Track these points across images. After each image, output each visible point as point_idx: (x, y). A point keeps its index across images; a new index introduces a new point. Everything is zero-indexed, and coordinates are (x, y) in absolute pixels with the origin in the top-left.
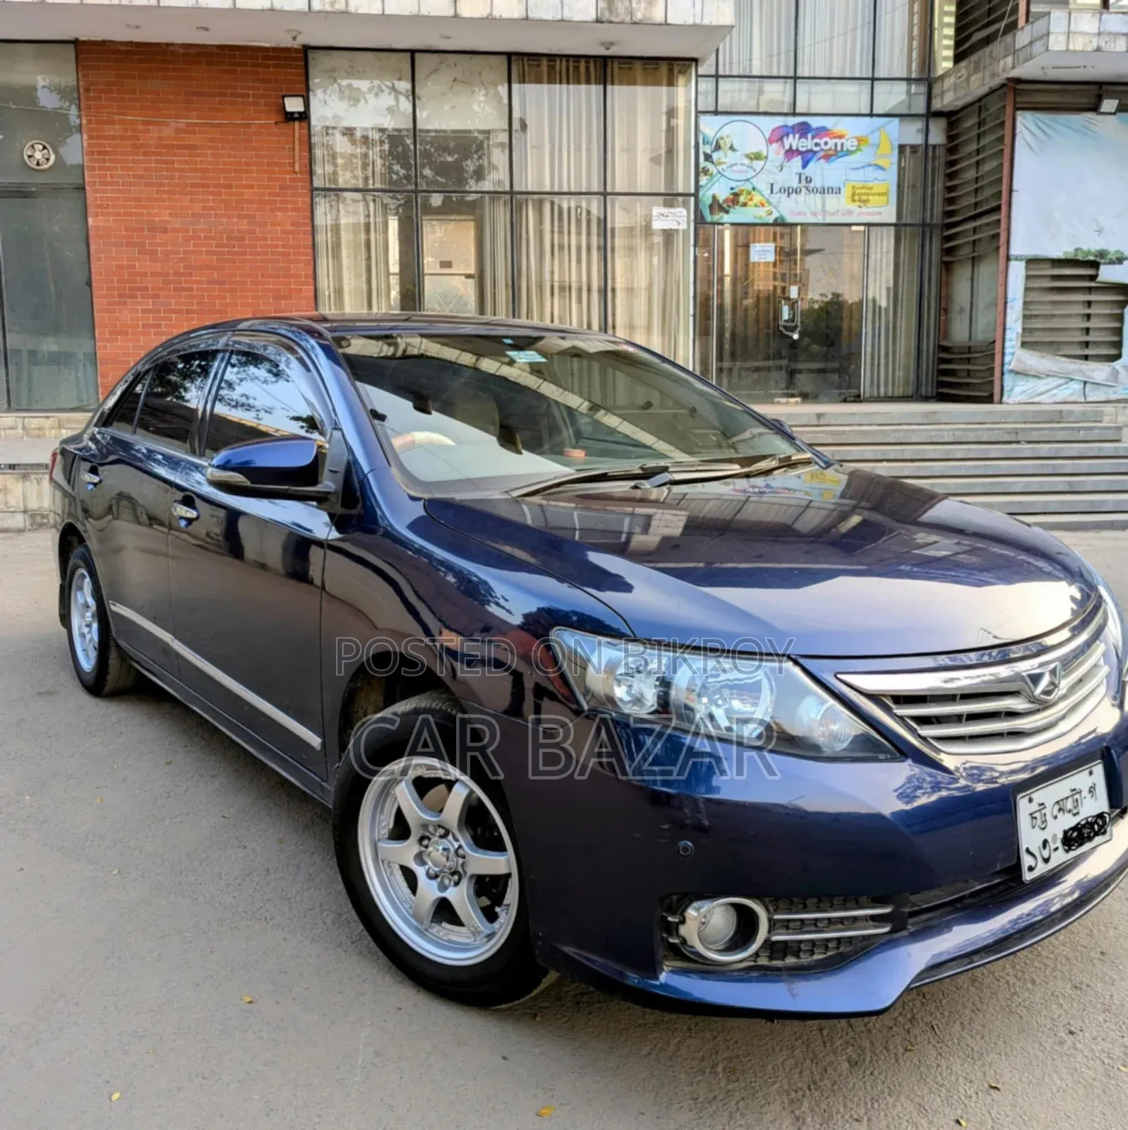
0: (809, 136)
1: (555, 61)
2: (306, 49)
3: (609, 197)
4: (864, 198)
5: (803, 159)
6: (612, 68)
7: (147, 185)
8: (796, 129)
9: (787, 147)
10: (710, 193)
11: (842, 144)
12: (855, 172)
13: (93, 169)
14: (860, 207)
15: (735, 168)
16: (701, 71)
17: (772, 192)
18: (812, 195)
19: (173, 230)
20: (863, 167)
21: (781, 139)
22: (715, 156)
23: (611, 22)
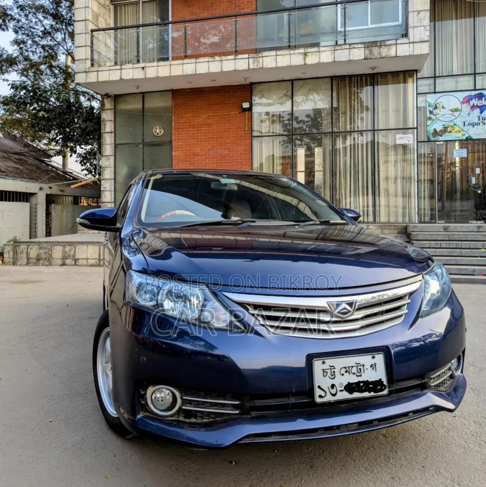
0: (483, 99)
1: (352, 78)
2: (252, 84)
3: (375, 132)
5: (480, 110)
6: (377, 78)
7: (193, 139)
8: (476, 96)
9: (472, 105)
10: (432, 128)
13: (175, 134)
15: (445, 116)
16: (419, 76)
17: (464, 125)
19: (202, 155)
21: (469, 101)
22: (435, 112)
23: (371, 59)
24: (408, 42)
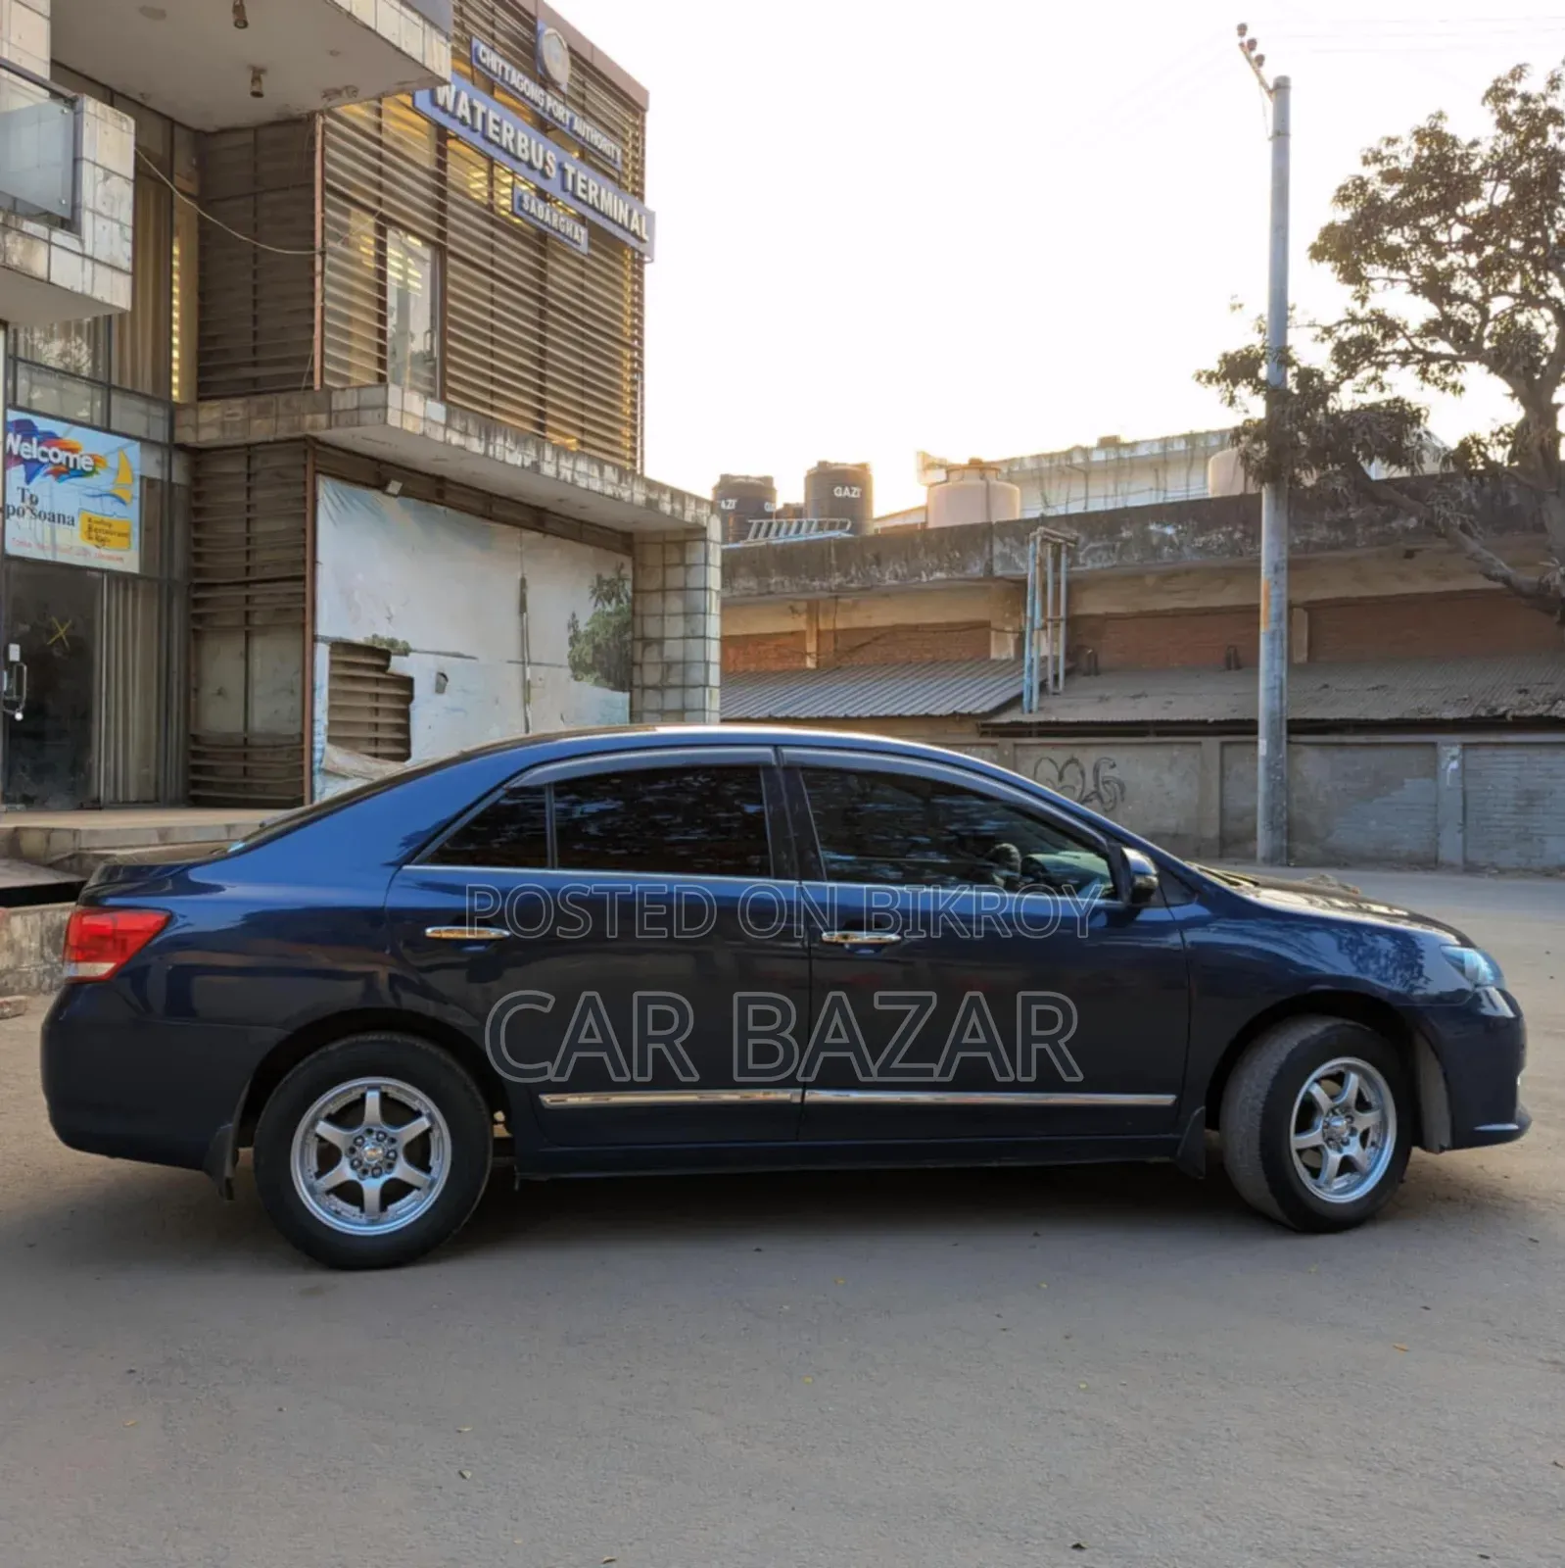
0: (34, 440)
4: (103, 536)
5: (26, 469)
8: (18, 427)
11: (75, 461)
12: (91, 500)
14: (98, 547)
18: (39, 521)
20: (101, 495)
24: (79, 250)
